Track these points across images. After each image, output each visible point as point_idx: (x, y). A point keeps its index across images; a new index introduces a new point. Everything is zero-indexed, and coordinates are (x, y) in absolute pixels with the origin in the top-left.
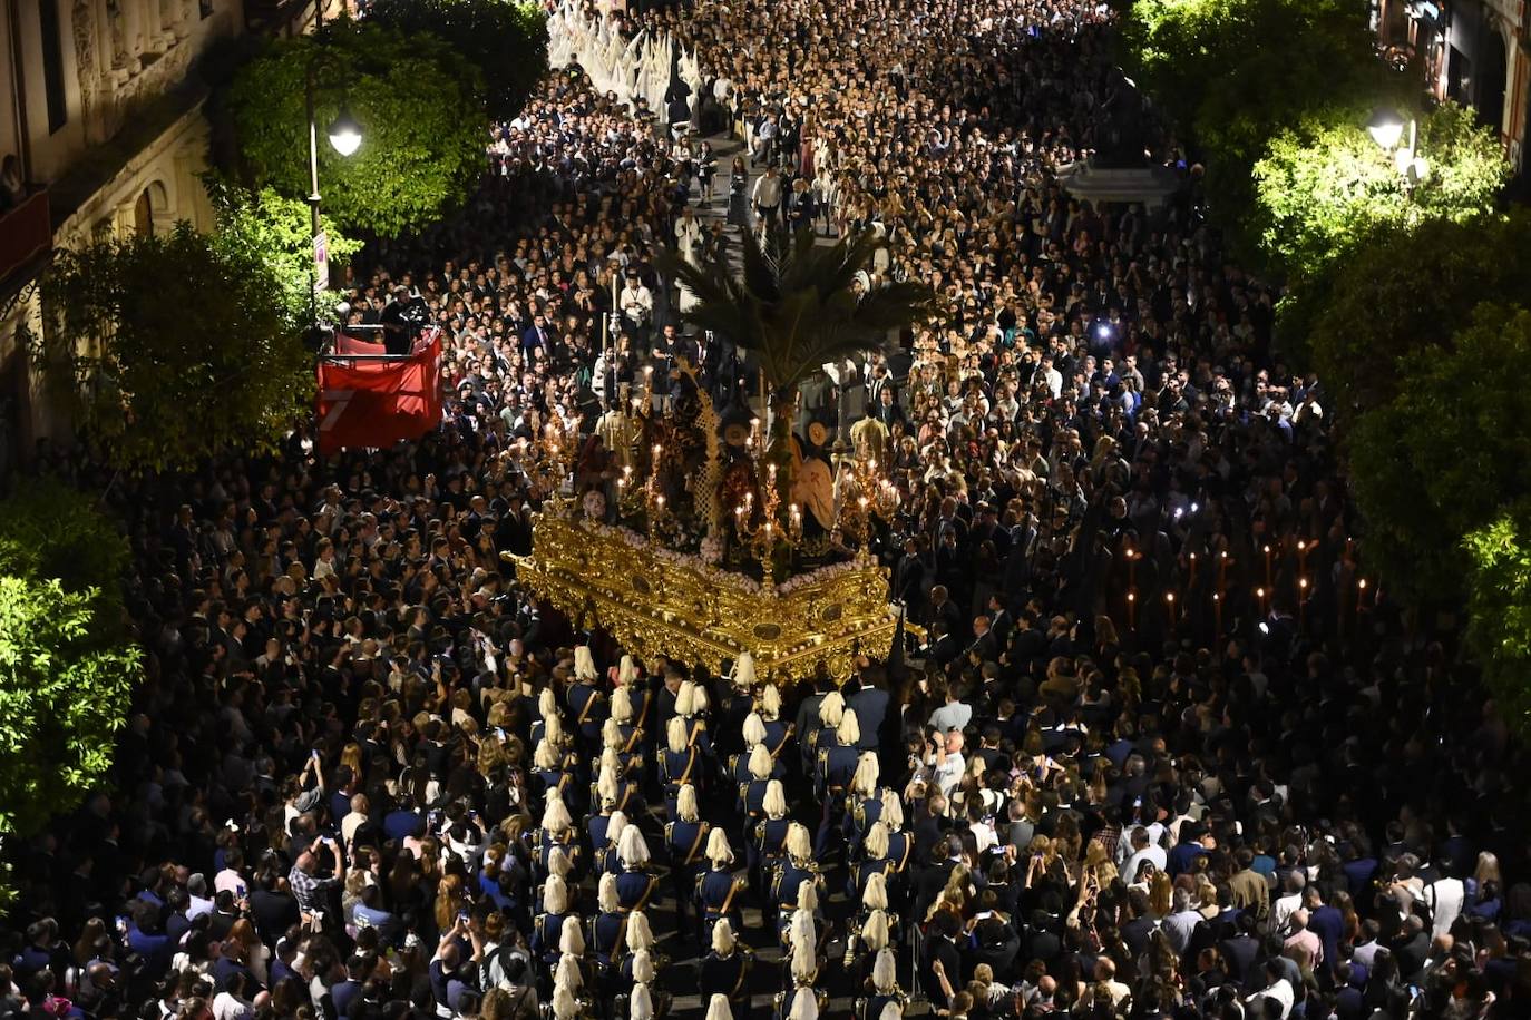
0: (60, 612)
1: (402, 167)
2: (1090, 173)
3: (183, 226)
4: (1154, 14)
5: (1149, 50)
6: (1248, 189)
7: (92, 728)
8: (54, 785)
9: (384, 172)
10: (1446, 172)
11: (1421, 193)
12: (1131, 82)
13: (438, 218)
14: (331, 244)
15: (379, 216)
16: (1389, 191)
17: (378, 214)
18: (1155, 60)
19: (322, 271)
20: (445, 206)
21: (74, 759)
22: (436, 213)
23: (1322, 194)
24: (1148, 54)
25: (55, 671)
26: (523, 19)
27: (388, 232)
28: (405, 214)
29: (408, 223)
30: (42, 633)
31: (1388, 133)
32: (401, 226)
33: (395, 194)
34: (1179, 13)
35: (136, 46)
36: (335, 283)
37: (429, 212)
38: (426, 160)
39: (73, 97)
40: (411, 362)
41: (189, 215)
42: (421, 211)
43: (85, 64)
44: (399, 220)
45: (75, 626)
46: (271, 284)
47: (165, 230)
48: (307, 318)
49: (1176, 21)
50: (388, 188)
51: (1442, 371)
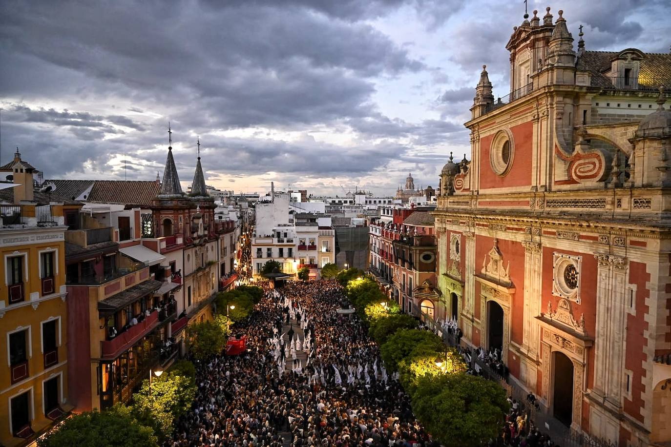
0: (184, 382)
3: (208, 321)
6: (364, 313)
7: (189, 400)
8: (182, 410)
9: (238, 312)
10: (392, 309)
11: (389, 312)
12: (347, 297)
14: (230, 323)
15: (237, 318)
16: (383, 312)
19: (228, 326)
21: (185, 406)
23: (374, 313)
24: (349, 293)
25: (183, 391)
28: (241, 318)
30: (181, 385)
31: (383, 304)
33: (240, 315)
35: (202, 294)
36: (230, 329)
38: (245, 310)
39: (192, 301)
40: (240, 340)
41: (209, 319)
42: (243, 317)
43: (194, 296)
45: (187, 384)
46: (220, 328)
47: (205, 321)
48: (226, 334)
50: (238, 314)
51: (393, 338)
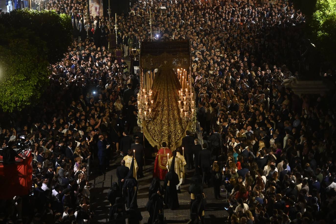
1: (14, 83)
2: (297, 82)
4: (322, 17)
5: (320, 32)
9: (7, 85)
12: (313, 45)
13: (29, 104)
15: (5, 103)
17: (4, 102)
18: (322, 36)
20: (32, 99)
22: (28, 102)
26: (63, 21)
27: (8, 110)
28: (15, 103)
29: (17, 106)
32: (14, 108)
33: (11, 94)
34: (332, 16)
37: (25, 101)
38: (24, 80)
42: (22, 101)
44: (13, 105)
49: (331, 20)
50: (8, 92)
